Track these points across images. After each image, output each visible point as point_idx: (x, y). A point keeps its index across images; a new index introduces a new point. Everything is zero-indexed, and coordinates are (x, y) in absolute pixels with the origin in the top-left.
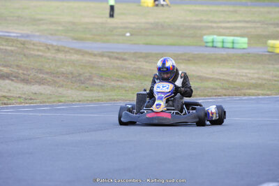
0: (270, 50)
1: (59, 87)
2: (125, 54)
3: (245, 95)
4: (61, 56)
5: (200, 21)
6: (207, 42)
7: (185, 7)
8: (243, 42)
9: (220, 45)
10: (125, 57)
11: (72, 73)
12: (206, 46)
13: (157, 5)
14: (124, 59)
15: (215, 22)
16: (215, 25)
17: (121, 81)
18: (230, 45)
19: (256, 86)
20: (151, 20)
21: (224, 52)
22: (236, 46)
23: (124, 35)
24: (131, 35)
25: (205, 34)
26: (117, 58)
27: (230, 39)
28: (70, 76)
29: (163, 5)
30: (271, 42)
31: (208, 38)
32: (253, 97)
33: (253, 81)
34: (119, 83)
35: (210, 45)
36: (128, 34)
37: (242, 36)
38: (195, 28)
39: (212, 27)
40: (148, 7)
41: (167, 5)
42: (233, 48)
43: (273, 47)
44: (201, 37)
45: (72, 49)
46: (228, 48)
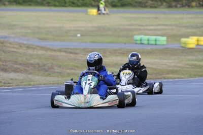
0: (183, 45)
1: (29, 74)
2: (77, 49)
3: (165, 78)
4: (30, 51)
5: (131, 25)
6: (137, 40)
7: (120, 15)
8: (163, 40)
9: (146, 42)
10: (77, 51)
11: (38, 64)
12: (136, 44)
13: (100, 14)
14: (76, 54)
15: (142, 26)
16: (142, 28)
17: (75, 69)
18: (153, 42)
19: (173, 72)
20: (95, 24)
21: (149, 48)
22: (158, 43)
23: (76, 36)
24: (81, 35)
25: (135, 35)
26: (71, 53)
27: (154, 38)
28: (37, 66)
29: (104, 14)
30: (183, 40)
31: (137, 37)
32: (171, 80)
33: (171, 68)
34: (73, 71)
35: (139, 42)
36: (79, 35)
37: (162, 35)
38: (128, 30)
39: (140, 30)
40: (93, 15)
41: (107, 14)
42: (156, 44)
43: (185, 43)
44: (132, 36)
45: (38, 46)
46: (152, 44)
